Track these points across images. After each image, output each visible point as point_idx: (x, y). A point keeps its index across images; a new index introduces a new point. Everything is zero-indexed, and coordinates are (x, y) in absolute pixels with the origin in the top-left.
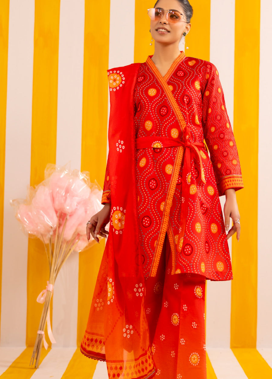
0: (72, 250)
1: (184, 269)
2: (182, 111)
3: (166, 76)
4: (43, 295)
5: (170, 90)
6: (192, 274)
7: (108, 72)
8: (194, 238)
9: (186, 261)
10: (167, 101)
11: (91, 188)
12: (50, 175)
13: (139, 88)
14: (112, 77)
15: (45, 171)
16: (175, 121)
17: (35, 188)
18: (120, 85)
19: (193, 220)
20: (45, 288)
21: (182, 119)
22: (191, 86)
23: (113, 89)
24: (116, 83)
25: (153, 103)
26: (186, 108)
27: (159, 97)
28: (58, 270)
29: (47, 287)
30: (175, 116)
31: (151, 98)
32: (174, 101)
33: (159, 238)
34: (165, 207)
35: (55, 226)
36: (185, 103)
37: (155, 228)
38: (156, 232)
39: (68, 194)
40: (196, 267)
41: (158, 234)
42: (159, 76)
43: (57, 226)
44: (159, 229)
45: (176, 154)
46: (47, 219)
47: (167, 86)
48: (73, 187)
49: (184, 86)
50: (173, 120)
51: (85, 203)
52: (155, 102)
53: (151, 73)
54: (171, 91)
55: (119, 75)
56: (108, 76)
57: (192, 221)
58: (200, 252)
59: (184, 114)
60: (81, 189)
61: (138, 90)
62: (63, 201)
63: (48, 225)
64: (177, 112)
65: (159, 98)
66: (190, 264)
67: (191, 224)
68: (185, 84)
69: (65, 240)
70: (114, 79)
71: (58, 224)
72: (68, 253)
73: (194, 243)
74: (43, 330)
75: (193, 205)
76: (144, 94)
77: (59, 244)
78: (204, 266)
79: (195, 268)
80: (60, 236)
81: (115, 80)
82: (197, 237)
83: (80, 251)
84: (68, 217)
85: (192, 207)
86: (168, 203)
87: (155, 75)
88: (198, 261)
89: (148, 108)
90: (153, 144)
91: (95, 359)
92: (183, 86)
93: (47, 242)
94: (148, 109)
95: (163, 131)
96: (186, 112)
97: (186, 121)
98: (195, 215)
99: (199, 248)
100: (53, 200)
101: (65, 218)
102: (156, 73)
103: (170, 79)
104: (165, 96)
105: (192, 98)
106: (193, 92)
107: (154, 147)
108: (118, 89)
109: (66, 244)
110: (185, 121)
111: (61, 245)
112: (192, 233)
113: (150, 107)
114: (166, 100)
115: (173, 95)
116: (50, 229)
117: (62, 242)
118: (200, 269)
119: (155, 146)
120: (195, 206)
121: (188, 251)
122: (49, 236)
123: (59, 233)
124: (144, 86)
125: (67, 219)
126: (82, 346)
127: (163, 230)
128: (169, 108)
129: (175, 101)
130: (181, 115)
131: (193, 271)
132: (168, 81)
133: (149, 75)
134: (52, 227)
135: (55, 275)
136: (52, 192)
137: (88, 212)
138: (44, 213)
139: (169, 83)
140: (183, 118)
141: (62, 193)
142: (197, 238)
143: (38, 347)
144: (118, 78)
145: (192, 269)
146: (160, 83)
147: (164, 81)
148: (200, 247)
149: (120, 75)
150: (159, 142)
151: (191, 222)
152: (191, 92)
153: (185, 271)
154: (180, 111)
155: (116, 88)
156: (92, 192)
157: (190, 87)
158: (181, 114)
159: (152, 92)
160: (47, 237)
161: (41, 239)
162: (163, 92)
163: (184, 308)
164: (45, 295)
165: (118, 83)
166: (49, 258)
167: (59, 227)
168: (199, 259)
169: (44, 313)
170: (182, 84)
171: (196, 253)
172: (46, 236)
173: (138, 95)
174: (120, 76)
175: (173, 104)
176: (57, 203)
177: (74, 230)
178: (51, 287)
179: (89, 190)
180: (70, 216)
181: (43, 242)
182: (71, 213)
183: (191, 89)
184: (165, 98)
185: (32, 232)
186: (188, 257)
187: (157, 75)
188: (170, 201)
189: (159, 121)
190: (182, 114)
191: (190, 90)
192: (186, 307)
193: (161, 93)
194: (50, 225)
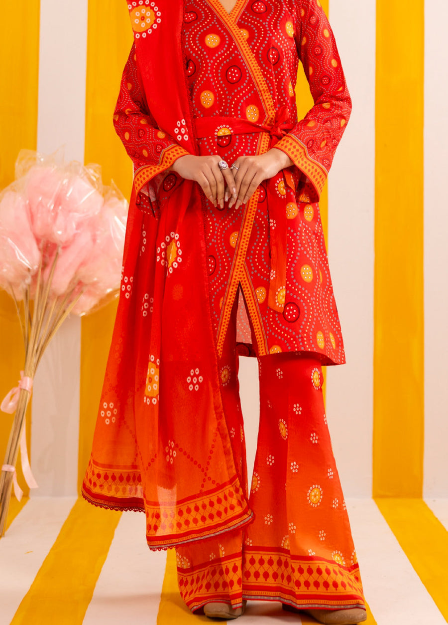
0: (67, 313)
1: (288, 345)
2: (265, 76)
3: (233, 13)
4: (12, 397)
5: (244, 37)
6: (302, 352)
7: (128, 4)
8: (300, 292)
9: (290, 331)
10: (240, 57)
11: (103, 195)
12: (25, 171)
13: (188, 33)
14: (138, 14)
15: (17, 164)
16: (252, 92)
18: (153, 27)
19: (295, 262)
20: (17, 385)
21: (265, 89)
22: (280, 31)
23: (141, 34)
24: (146, 23)
25: (215, 61)
26: (272, 71)
27: (225, 49)
28: (40, 351)
29: (20, 382)
30: (253, 84)
31: (212, 51)
32: (251, 57)
33: (226, 294)
34: (238, 241)
35: (36, 267)
36: (270, 61)
37: (221, 275)
38: (223, 282)
39: (60, 208)
40: (309, 340)
41: (226, 286)
42: (223, 13)
43: (39, 268)
44: (226, 279)
45: (256, 149)
46: (21, 254)
47: (238, 31)
48: (68, 195)
49: (269, 32)
50: (249, 91)
51: (93, 224)
52: (217, 58)
53: (206, 6)
54: (245, 40)
55: (149, 7)
56: (130, 11)
57: (295, 264)
58: (313, 315)
59: (268, 82)
60: (85, 198)
61: (187, 36)
62: (50, 220)
63: (22, 265)
64: (257, 77)
65: (226, 52)
66: (297, 337)
67: (292, 269)
68: (270, 27)
69: (54, 294)
70: (142, 16)
71: (41, 263)
72: (60, 318)
73: (302, 301)
74: (12, 464)
75: (294, 237)
76: (198, 45)
77: (43, 303)
78: (323, 337)
79: (306, 343)
80: (45, 286)
81: (144, 17)
82: (305, 289)
83: (84, 314)
84: (60, 250)
85: (293, 240)
86: (244, 234)
87: (215, 11)
88: (312, 330)
89: (207, 70)
90: (216, 130)
91: (106, 508)
92: (266, 31)
93: (20, 297)
94: (206, 72)
95: (232, 110)
96: (272, 79)
97: (271, 94)
98: (298, 254)
99: (311, 308)
100: (32, 218)
101: (55, 253)
102: (216, 7)
103: (241, 18)
104: (236, 48)
105: (282, 52)
106: (284, 41)
107: (219, 135)
108: (150, 33)
109: (56, 302)
110: (269, 93)
111: (47, 304)
112: (297, 284)
113: (209, 68)
114: (237, 55)
115: (249, 46)
116: (26, 273)
117: (49, 298)
118: (315, 342)
119: (221, 134)
120: (298, 237)
121: (291, 315)
122: (23, 286)
123: (43, 281)
124: (197, 29)
125: (57, 253)
126: (84, 485)
127: (233, 280)
128: (242, 70)
129: (253, 58)
130: (263, 83)
131: (304, 348)
132: (239, 21)
133: (203, 10)
134: (29, 270)
135: (35, 360)
136: (30, 204)
137: (98, 241)
138: (13, 244)
139: (240, 25)
140: (267, 88)
141: (49, 205)
142: (307, 291)
143: (4, 496)
144: (149, 13)
145: (301, 344)
146: (225, 24)
147: (232, 21)
148: (312, 306)
149: (152, 8)
150: (228, 126)
151: (293, 265)
152: (280, 42)
153: (289, 348)
154: (262, 76)
155: (146, 32)
156: (105, 202)
157: (279, 34)
158: (263, 81)
159: (212, 41)
160: (20, 288)
161: (10, 292)
162: (231, 40)
163: (294, 410)
164: (17, 397)
165: (148, 22)
166: (24, 327)
167: (43, 269)
168: (313, 327)
169: (15, 432)
170: (264, 27)
171: (306, 316)
172: (17, 285)
173: (188, 46)
174: (152, 10)
175: (250, 63)
176: (39, 224)
177: (71, 273)
178: (27, 383)
179: (100, 199)
180: (64, 248)
181: (13, 297)
182: (66, 242)
183: (280, 36)
184: (236, 52)
186: (293, 324)
187: (219, 11)
188: (247, 231)
189: (224, 92)
190: (265, 82)
191: (278, 39)
192: (299, 407)
193: (227, 42)
194: (26, 265)
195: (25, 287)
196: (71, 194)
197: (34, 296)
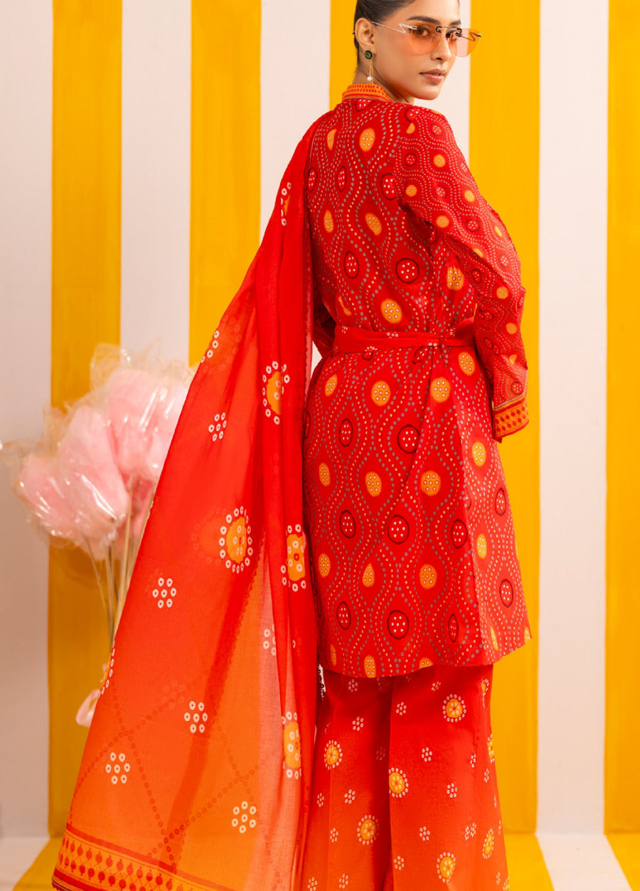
4: (92, 703)
12: (104, 376)
15: (92, 365)
17: (65, 412)
35: (123, 515)
39: (156, 429)
43: (127, 515)
46: (102, 497)
48: (167, 411)
62: (141, 448)
63: (102, 514)
71: (130, 508)
80: (135, 541)
93: (100, 556)
100: (116, 444)
101: (149, 493)
116: (108, 524)
123: (132, 534)
134: (112, 520)
136: (112, 426)
138: (90, 483)
141: (140, 425)
160: (101, 545)
161: (86, 550)
166: (107, 601)
167: (133, 518)
172: (97, 540)
176: (125, 453)
181: (90, 556)
185: (60, 533)
194: (109, 513)
195: (107, 544)
196: (172, 409)
197: (121, 553)
